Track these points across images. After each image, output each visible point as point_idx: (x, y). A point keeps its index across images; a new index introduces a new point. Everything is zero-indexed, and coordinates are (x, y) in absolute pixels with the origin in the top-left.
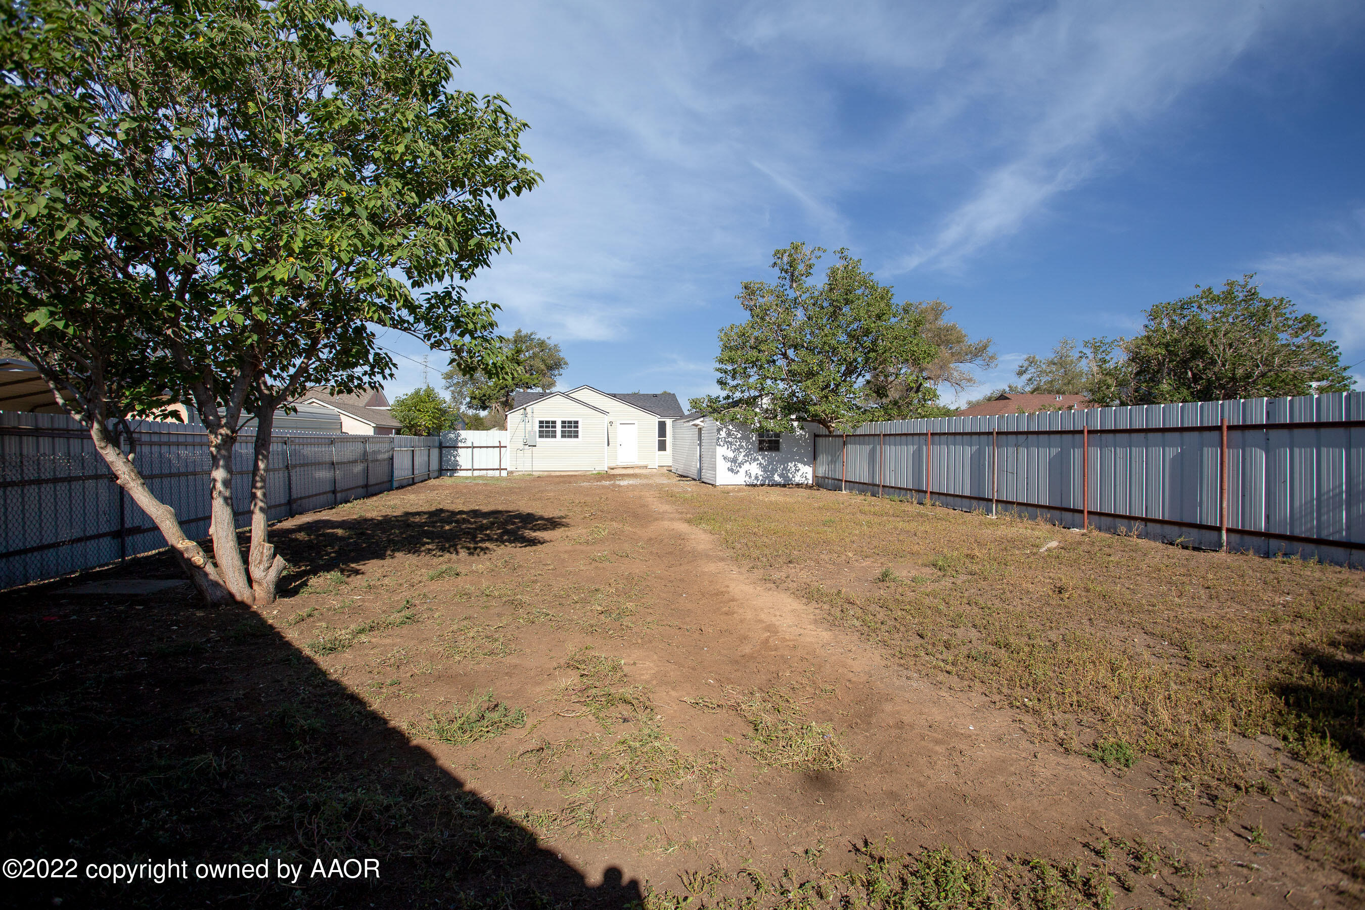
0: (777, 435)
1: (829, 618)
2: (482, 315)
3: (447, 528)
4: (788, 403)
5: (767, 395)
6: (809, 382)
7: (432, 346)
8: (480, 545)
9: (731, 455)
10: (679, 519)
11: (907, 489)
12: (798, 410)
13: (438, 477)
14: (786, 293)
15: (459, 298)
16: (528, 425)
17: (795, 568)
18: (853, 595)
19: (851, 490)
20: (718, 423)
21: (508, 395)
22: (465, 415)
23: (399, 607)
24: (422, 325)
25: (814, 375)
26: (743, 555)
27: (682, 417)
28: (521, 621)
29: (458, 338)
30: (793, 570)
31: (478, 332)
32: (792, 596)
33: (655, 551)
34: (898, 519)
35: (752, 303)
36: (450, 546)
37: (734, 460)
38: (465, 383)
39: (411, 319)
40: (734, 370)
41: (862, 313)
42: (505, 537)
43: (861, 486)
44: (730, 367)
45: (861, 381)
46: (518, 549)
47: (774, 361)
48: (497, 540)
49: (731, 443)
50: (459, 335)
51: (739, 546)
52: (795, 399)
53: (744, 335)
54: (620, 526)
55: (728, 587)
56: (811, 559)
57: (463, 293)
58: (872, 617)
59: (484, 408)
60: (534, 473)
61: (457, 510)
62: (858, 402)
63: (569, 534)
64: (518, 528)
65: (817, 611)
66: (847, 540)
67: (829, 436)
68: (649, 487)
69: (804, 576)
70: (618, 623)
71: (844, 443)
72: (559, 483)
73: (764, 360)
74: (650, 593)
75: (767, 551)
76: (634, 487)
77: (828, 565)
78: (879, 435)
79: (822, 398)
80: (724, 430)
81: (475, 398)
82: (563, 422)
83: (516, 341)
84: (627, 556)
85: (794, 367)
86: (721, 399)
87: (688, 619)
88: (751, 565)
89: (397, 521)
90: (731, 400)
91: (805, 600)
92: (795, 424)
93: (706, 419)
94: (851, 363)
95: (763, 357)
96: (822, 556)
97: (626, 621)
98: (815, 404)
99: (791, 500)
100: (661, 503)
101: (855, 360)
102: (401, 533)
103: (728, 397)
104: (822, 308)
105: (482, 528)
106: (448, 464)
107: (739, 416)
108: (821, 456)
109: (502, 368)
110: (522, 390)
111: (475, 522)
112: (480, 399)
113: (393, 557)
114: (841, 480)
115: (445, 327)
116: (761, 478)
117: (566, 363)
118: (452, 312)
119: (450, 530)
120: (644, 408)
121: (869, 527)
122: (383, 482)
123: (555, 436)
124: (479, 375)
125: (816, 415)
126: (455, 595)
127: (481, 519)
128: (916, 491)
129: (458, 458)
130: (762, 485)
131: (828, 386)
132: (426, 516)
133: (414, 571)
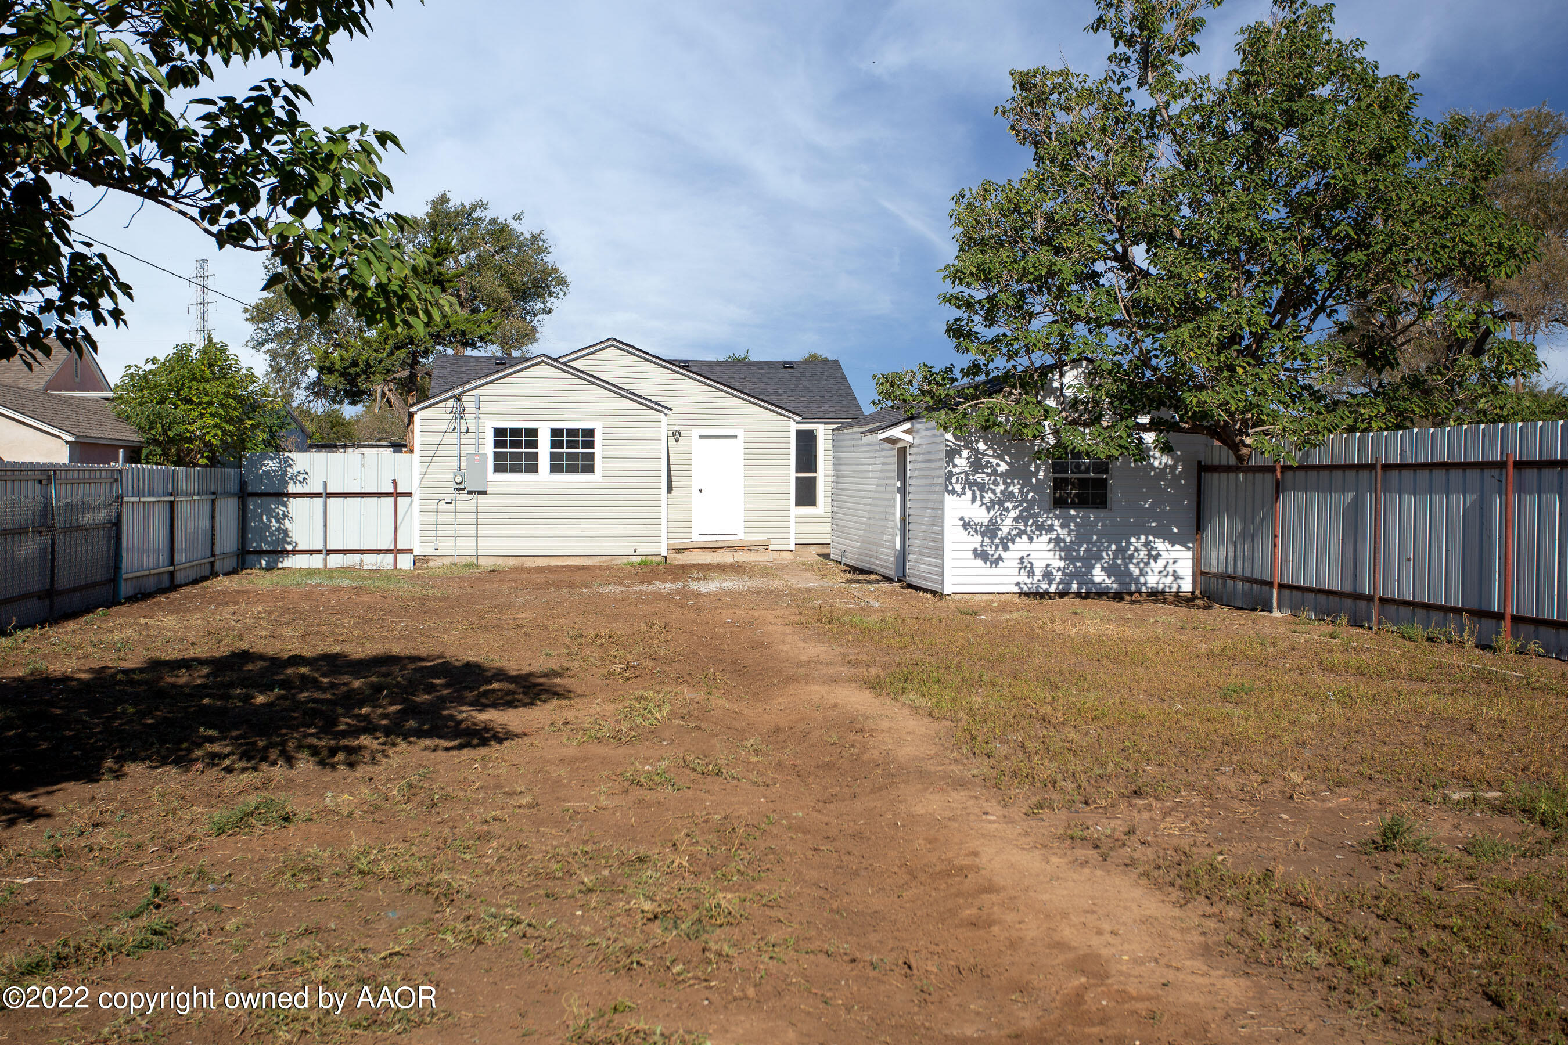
0: (1102, 466)
1: (1242, 942)
2: (350, 159)
3: (260, 699)
4: (1131, 384)
5: (1076, 362)
6: (1184, 331)
7: (223, 239)
8: (344, 742)
9: (981, 515)
10: (850, 680)
11: (1446, 610)
12: (1159, 403)
13: (235, 572)
14: (1127, 97)
15: (291, 115)
16: (468, 441)
17: (1149, 808)
18: (1304, 886)
19: (1295, 609)
20: (949, 436)
21: (415, 363)
22: (307, 413)
23: (134, 906)
24: (195, 183)
25: (1198, 312)
26: (1015, 774)
27: (856, 418)
28: (449, 938)
29: (288, 218)
30: (1146, 815)
31: (342, 204)
32: (1144, 881)
33: (787, 758)
34: (1425, 687)
35: (1039, 126)
36: (271, 746)
37: (990, 531)
38: (304, 334)
39: (167, 168)
40: (990, 299)
41: (1333, 146)
42: (412, 723)
43: (1322, 598)
44: (979, 293)
45: (1324, 326)
46: (442, 755)
47: (1095, 276)
48: (388, 732)
49: (982, 488)
50: (291, 211)
51: (1004, 750)
52: (1148, 374)
53: (1017, 209)
54: (701, 696)
55: (975, 854)
56: (1191, 787)
57: (301, 102)
58: (1357, 944)
59: (355, 395)
60: (482, 561)
61: (285, 655)
62: (1313, 379)
63: (570, 715)
64: (442, 699)
65: (1211, 924)
66: (1287, 739)
67: (1236, 469)
68: (772, 596)
69: (1173, 828)
70: (696, 945)
71: (1279, 488)
72: (544, 586)
73: (1067, 273)
74: (777, 869)
75: (1076, 765)
76: (734, 597)
77: (1236, 804)
78: (1372, 467)
79: (1218, 370)
80: (965, 453)
81: (330, 371)
82: (555, 433)
83: (433, 226)
84: (719, 774)
85: (1146, 291)
86: (957, 374)
87: (873, 938)
88: (1035, 800)
89: (132, 683)
90: (982, 378)
91: (1176, 894)
92: (1149, 438)
93: (919, 425)
94: (1298, 280)
95: (1065, 266)
96: (1221, 780)
97: (717, 940)
98: (1201, 387)
99: (1139, 634)
100: (804, 639)
101: (1310, 271)
102: (143, 714)
103: (974, 369)
104: (1223, 135)
105: (351, 700)
106: (263, 539)
107: (1002, 418)
108: (1216, 521)
109: (404, 298)
110: (450, 351)
111: (332, 686)
112: (344, 374)
113: (119, 775)
114: (1270, 584)
115: (256, 191)
116: (1058, 576)
117: (562, 282)
118: (273, 150)
119: (270, 705)
120: (759, 397)
121: (1344, 706)
122: (94, 584)
123: (534, 469)
124: (342, 312)
125: (1205, 415)
126: (281, 873)
127: (346, 678)
128: (1472, 613)
129: (287, 523)
130: (1062, 594)
131: (1235, 338)
132: (206, 670)
133: (174, 811)
